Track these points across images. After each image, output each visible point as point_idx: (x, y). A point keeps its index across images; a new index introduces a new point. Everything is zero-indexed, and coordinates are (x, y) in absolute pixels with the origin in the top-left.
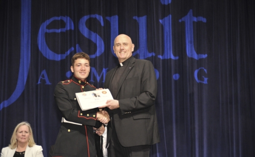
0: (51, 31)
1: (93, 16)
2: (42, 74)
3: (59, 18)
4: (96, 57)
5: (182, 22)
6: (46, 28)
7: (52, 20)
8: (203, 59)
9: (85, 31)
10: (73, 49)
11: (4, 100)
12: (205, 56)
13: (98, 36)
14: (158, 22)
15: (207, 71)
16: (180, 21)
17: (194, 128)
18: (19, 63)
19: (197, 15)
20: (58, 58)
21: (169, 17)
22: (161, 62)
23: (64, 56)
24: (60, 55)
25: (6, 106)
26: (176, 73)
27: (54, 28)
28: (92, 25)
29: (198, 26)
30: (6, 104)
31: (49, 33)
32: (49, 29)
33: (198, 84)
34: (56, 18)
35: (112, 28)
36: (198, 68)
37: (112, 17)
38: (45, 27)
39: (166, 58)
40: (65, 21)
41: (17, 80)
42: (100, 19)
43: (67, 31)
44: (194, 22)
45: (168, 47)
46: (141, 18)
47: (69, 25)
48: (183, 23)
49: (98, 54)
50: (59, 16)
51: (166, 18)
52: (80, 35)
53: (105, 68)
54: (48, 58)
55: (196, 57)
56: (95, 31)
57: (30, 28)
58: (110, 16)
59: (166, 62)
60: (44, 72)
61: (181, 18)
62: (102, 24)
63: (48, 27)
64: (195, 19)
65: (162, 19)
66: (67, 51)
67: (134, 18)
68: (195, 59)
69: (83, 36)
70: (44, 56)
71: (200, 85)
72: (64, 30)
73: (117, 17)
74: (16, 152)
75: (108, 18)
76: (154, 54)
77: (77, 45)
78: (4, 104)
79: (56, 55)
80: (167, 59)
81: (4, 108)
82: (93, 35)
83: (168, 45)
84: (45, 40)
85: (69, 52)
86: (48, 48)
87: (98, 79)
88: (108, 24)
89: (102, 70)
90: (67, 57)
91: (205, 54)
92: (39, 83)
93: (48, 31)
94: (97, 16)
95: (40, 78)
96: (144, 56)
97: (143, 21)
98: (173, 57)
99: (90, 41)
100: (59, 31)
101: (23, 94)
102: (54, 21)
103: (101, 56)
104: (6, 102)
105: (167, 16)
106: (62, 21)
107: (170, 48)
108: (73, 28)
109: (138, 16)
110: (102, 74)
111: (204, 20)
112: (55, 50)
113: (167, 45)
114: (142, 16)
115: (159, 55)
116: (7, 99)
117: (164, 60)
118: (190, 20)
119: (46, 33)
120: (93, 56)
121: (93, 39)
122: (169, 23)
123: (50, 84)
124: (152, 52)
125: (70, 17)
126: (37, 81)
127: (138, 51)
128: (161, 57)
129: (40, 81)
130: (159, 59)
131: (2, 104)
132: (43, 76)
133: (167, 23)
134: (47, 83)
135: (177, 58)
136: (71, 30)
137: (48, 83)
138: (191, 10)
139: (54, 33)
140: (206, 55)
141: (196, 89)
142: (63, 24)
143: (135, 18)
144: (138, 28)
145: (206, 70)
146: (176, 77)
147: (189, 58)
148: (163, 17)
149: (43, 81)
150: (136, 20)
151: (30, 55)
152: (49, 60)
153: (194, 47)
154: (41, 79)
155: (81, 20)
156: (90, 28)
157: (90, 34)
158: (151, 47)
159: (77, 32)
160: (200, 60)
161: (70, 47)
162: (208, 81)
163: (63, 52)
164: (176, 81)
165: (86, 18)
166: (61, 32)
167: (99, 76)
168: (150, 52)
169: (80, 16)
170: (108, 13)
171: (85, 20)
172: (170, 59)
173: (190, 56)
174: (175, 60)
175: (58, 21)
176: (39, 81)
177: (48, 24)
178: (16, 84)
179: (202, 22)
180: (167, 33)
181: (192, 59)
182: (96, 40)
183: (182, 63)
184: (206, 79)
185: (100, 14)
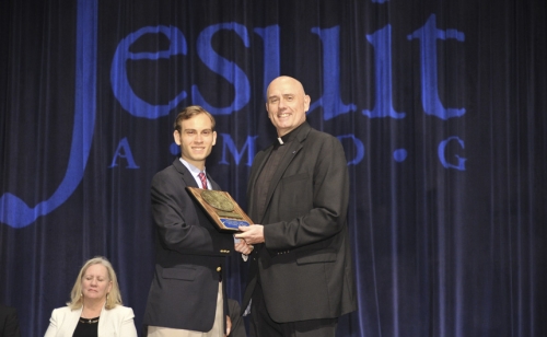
0: (139, 56)
1: (227, 26)
2: (119, 147)
3: (157, 30)
4: (234, 112)
5: (414, 40)
6: (130, 50)
7: (140, 33)
8: (456, 118)
9: (210, 58)
10: (185, 95)
11: (40, 200)
12: (459, 113)
13: (237, 68)
14: (363, 39)
15: (466, 144)
16: (410, 37)
17: (437, 264)
18: (73, 123)
19: (445, 24)
20: (153, 112)
21: (387, 29)
22: (369, 124)
23: (167, 110)
24: (156, 107)
25: (44, 213)
26: (399, 147)
27: (146, 50)
28: (225, 44)
29: (447, 49)
30: (44, 208)
31: (135, 62)
32: (134, 52)
33: (446, 170)
34: (150, 29)
35: (267, 52)
36: (445, 138)
37: (267, 29)
38: (127, 49)
39: (379, 115)
40: (169, 35)
41: (67, 159)
42: (243, 33)
43: (172, 57)
44: (438, 40)
45: (384, 93)
46: (327, 31)
47: (178, 46)
48: (416, 42)
49: (237, 106)
50: (155, 25)
51: (380, 31)
52: (199, 65)
53: (252, 135)
54: (131, 112)
55: (441, 113)
56: (232, 59)
57: (96, 49)
58: (263, 26)
59: (380, 124)
60: (124, 143)
61: (412, 32)
62: (246, 43)
63: (134, 48)
64: (441, 35)
65: (371, 33)
66: (173, 98)
67: (313, 30)
68: (440, 119)
69: (207, 69)
70: (125, 107)
71: (451, 173)
72: (166, 55)
73: (277, 28)
74: (81, 318)
75: (258, 31)
76: (354, 108)
77: (193, 87)
78: (40, 210)
79: (149, 106)
80: (382, 119)
81: (40, 218)
82: (228, 65)
83: (385, 88)
84: (126, 76)
85: (176, 102)
86: (131, 91)
87: (237, 158)
88: (258, 44)
89: (245, 139)
90: (172, 111)
91: (460, 108)
92: (113, 165)
93: (132, 56)
94: (236, 27)
95: (117, 154)
96: (334, 111)
97: (331, 37)
98: (393, 114)
99: (220, 78)
100: (156, 56)
101: (80, 188)
102: (146, 37)
103: (243, 111)
104: (44, 204)
105: (382, 27)
106: (162, 35)
107: (388, 95)
108: (185, 52)
109: (322, 27)
110: (244, 148)
111: (461, 37)
112: (146, 97)
113: (382, 89)
114: (330, 27)
115: (365, 108)
116: (47, 199)
117: (374, 120)
118: (430, 36)
119: (129, 60)
120: (227, 111)
121: (227, 75)
122: (387, 42)
123: (136, 167)
124: (351, 102)
125: (180, 28)
126: (110, 162)
127: (321, 102)
128: (368, 113)
129: (117, 162)
130: (366, 117)
131: (36, 208)
132: (122, 151)
133: (382, 41)
134: (130, 167)
135: (403, 115)
136: (180, 55)
137: (132, 165)
138: (433, 16)
139: (146, 61)
140: (463, 111)
141: (440, 181)
142: (164, 43)
143: (316, 30)
144: (322, 51)
145: (462, 142)
146: (399, 155)
147: (427, 116)
148: (374, 29)
149: (122, 162)
150: (316, 36)
151: (94, 107)
152: (135, 118)
153: (439, 93)
154: (118, 157)
155: (201, 34)
156: (220, 52)
157: (220, 65)
158: (349, 91)
159: (192, 60)
160: (451, 121)
161: (180, 91)
162: (467, 164)
163: (163, 101)
164: (399, 165)
165: (212, 30)
166: (161, 60)
167: (239, 152)
168: (345, 103)
169: (200, 26)
170: (259, 20)
171: (211, 35)
172: (388, 118)
173: (429, 113)
174: (398, 121)
175: (153, 35)
176: (114, 161)
177: (132, 41)
178: (65, 166)
179: (455, 40)
180: (382, 62)
181: (434, 118)
182: (234, 76)
183: (413, 127)
184: (462, 161)
185: (241, 22)
